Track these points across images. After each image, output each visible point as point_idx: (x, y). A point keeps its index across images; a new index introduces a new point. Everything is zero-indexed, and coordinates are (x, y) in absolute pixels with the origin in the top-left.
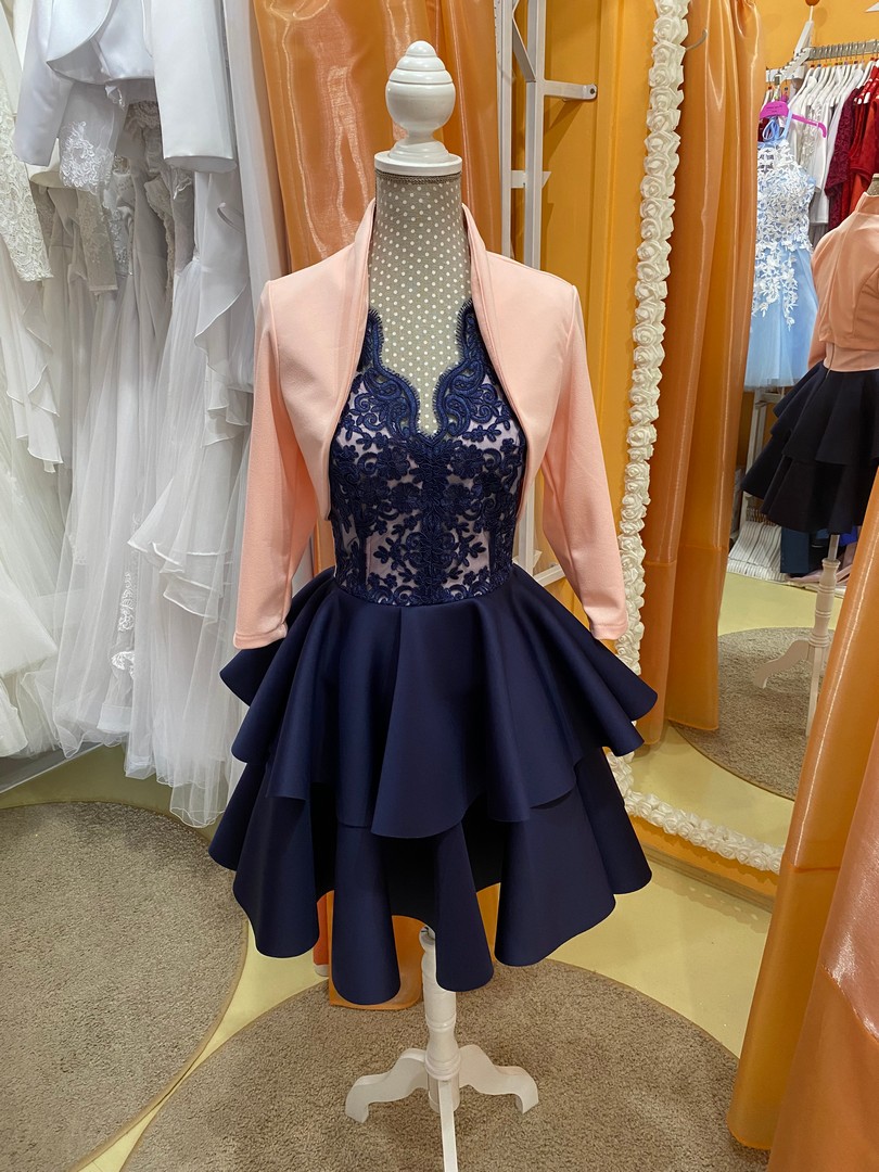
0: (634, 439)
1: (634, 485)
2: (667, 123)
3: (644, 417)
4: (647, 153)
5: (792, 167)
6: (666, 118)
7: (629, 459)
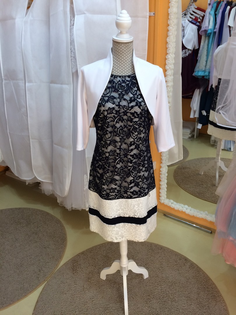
2: (173, 23)
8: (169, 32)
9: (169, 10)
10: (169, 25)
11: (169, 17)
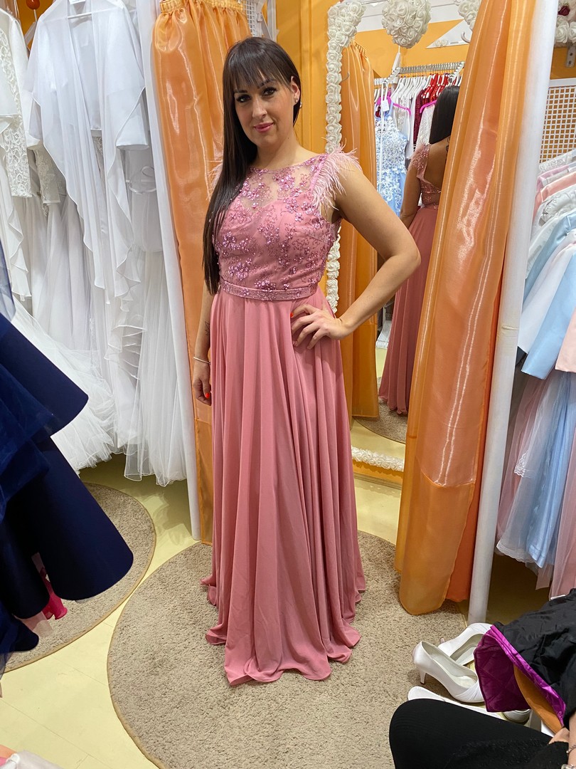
0: (329, 268)
1: (331, 290)
2: (335, 120)
3: (334, 257)
4: (327, 133)
5: (394, 131)
6: (335, 117)
7: (328, 278)
8: (329, 135)
9: (327, 96)
10: (327, 124)
11: (328, 110)
